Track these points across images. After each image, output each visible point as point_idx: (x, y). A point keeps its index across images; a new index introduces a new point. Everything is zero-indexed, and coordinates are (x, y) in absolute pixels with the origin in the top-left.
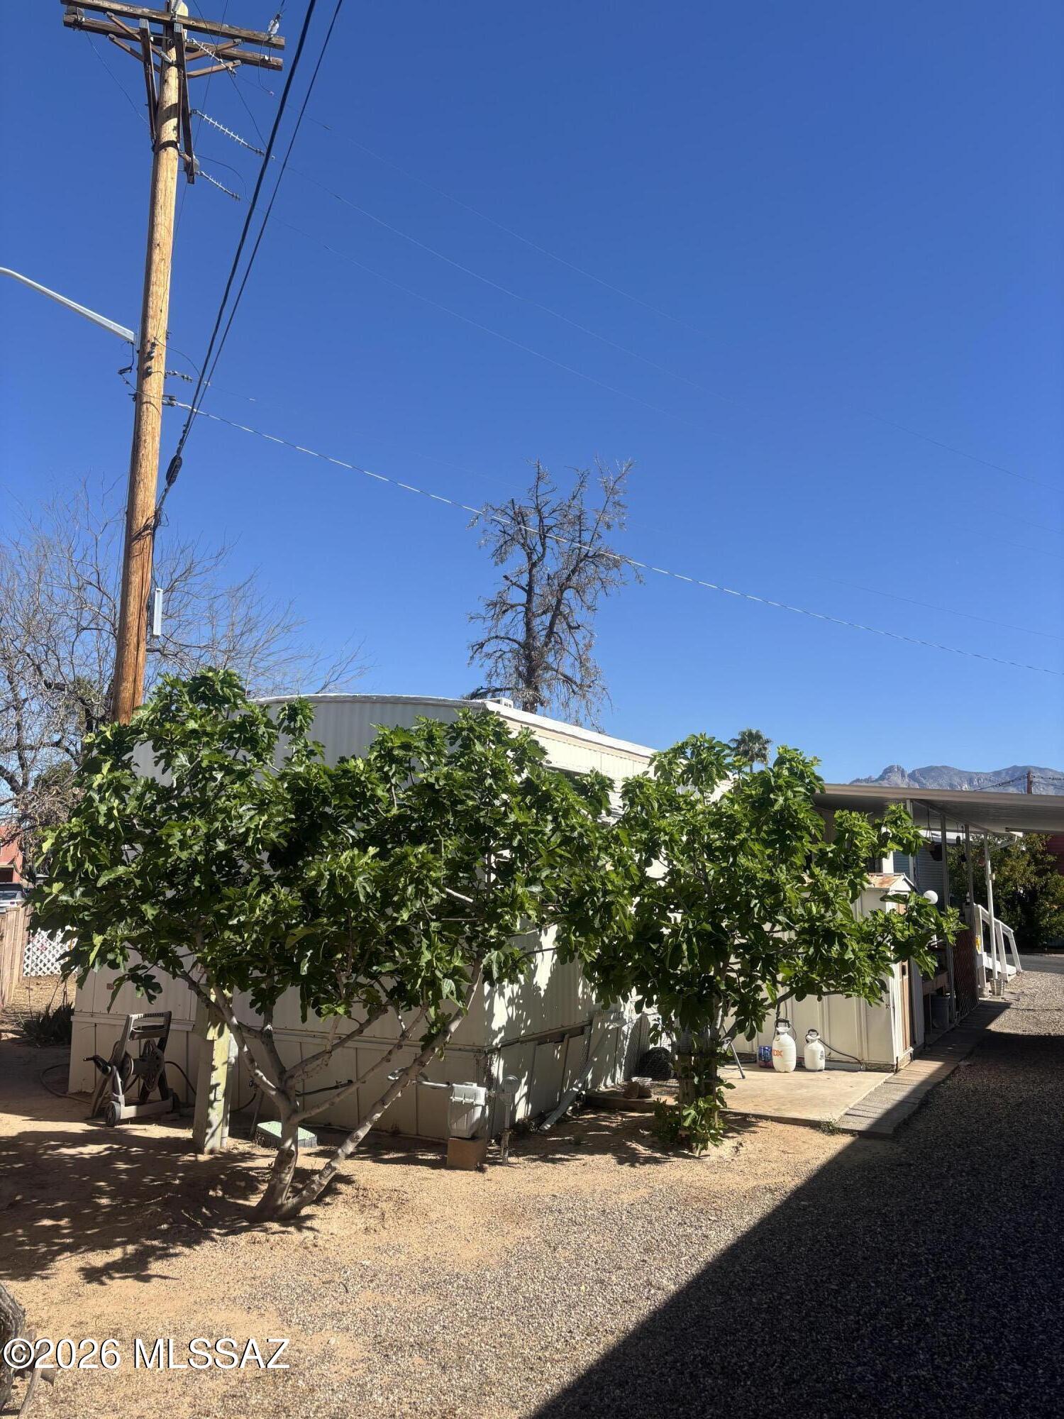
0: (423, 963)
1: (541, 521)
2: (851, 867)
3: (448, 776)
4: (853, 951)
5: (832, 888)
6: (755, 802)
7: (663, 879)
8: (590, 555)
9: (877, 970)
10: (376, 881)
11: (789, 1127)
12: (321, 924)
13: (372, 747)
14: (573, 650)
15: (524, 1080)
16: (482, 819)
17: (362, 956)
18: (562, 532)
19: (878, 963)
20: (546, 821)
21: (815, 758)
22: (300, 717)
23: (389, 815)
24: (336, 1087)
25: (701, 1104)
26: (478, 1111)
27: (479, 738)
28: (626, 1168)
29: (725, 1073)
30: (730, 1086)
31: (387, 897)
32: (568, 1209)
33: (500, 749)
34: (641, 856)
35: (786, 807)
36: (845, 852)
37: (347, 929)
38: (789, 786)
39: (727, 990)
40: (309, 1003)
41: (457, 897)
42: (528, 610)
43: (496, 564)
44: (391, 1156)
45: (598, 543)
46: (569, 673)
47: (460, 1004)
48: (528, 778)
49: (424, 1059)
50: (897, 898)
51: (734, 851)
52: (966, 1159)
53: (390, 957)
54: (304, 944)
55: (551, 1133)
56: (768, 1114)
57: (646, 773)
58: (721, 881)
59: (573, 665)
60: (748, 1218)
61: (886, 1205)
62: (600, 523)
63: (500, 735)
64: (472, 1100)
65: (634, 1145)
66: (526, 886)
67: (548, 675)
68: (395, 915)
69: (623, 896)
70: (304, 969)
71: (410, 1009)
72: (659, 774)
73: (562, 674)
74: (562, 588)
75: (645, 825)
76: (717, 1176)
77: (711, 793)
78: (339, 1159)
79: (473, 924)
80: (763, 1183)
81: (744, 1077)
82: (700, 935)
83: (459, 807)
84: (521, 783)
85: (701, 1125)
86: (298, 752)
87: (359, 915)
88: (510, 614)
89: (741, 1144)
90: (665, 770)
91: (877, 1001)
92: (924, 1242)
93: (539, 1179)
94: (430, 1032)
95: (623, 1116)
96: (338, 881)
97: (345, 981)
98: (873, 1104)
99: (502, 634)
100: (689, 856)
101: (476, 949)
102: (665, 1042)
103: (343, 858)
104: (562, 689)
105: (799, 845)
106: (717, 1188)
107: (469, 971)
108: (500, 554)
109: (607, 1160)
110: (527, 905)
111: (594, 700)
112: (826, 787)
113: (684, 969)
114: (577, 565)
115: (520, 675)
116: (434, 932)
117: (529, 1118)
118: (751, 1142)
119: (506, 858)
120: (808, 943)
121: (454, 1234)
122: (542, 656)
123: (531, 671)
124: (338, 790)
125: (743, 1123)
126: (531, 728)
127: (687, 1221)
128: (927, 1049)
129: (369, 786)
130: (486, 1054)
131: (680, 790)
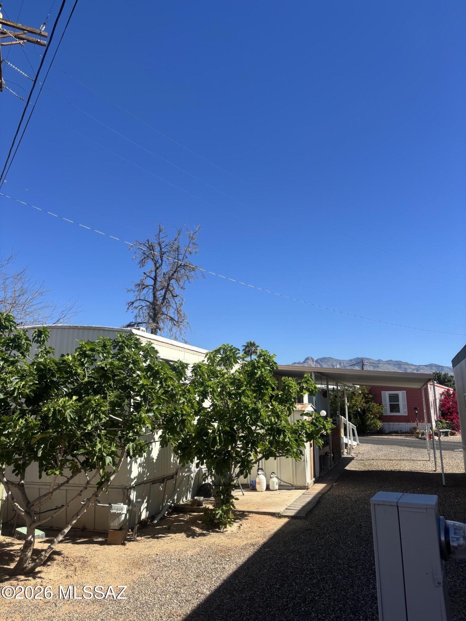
0: (97, 449)
1: (161, 249)
2: (288, 401)
3: (111, 364)
4: (289, 438)
5: (280, 411)
6: (249, 373)
7: (209, 408)
8: (182, 265)
9: (298, 446)
10: (76, 412)
11: (262, 516)
12: (49, 432)
13: (76, 350)
14: (174, 306)
15: (145, 501)
16: (127, 383)
17: (69, 446)
18: (170, 254)
19: (299, 443)
20: (157, 383)
21: (274, 354)
22: (43, 335)
23: (83, 381)
24: (56, 509)
25: (224, 508)
26: (123, 516)
27: (127, 346)
28: (190, 539)
29: (235, 493)
30: (237, 499)
31: (81, 420)
32: (163, 560)
33: (137, 351)
34: (200, 398)
35: (262, 375)
36: (286, 395)
37: (61, 434)
38: (263, 366)
39: (236, 456)
40: (43, 470)
41: (114, 419)
42: (154, 288)
43: (140, 267)
44: (81, 540)
45: (186, 260)
46: (172, 316)
47: (114, 468)
48: (149, 364)
49: (97, 494)
50: (308, 414)
51: (240, 395)
52: (334, 526)
53: (83, 447)
54: (39, 443)
55: (157, 524)
56: (253, 511)
57: (203, 361)
58: (235, 408)
59: (174, 313)
60: (243, 558)
61: (301, 548)
62: (187, 252)
63: (137, 345)
64: (120, 511)
65: (194, 528)
66: (146, 413)
67: (163, 317)
68: (85, 427)
69: (190, 416)
70: (40, 454)
71: (92, 471)
72: (209, 361)
73: (169, 317)
74: (170, 279)
75: (202, 384)
76: (230, 540)
77: (232, 369)
78: (55, 544)
79: (122, 431)
80: (250, 542)
81: (243, 495)
82: (225, 432)
83: (116, 378)
84: (146, 366)
85: (224, 517)
86: (42, 351)
87: (67, 428)
88: (146, 290)
89: (241, 525)
90: (211, 359)
91: (299, 459)
92: (316, 563)
93: (150, 547)
94: (101, 481)
95: (190, 515)
96: (57, 412)
97: (60, 458)
98: (297, 504)
99: (142, 298)
100: (221, 398)
101: (123, 442)
102: (209, 481)
103: (60, 401)
104: (170, 323)
105: (267, 392)
106: (230, 545)
107: (119, 452)
108: (142, 263)
109: (183, 535)
110: (146, 422)
111: (183, 328)
112: (278, 366)
113: (218, 448)
114: (177, 269)
115: (150, 316)
116: (103, 435)
117: (147, 518)
118: (246, 523)
119: (138, 400)
120: (270, 435)
121: (109, 576)
122: (160, 308)
123: (155, 315)
124: (59, 369)
125: (242, 515)
126: (152, 341)
127: (216, 562)
128: (321, 478)
129: (74, 368)
130: (128, 490)
131: (218, 368)
